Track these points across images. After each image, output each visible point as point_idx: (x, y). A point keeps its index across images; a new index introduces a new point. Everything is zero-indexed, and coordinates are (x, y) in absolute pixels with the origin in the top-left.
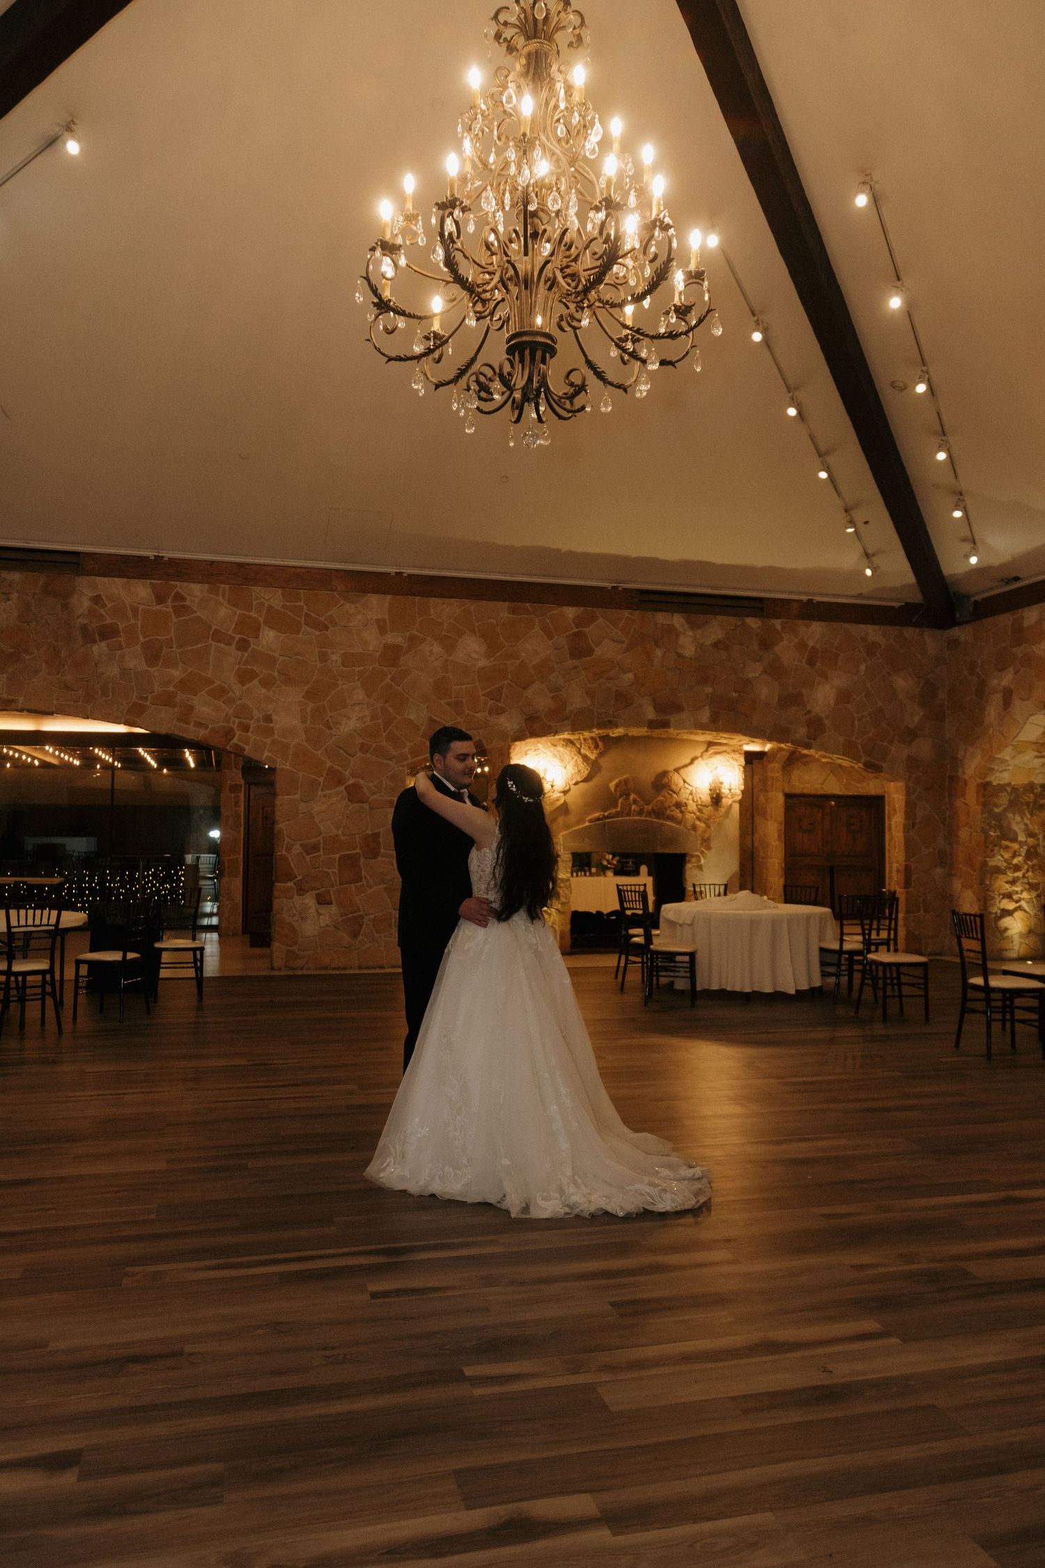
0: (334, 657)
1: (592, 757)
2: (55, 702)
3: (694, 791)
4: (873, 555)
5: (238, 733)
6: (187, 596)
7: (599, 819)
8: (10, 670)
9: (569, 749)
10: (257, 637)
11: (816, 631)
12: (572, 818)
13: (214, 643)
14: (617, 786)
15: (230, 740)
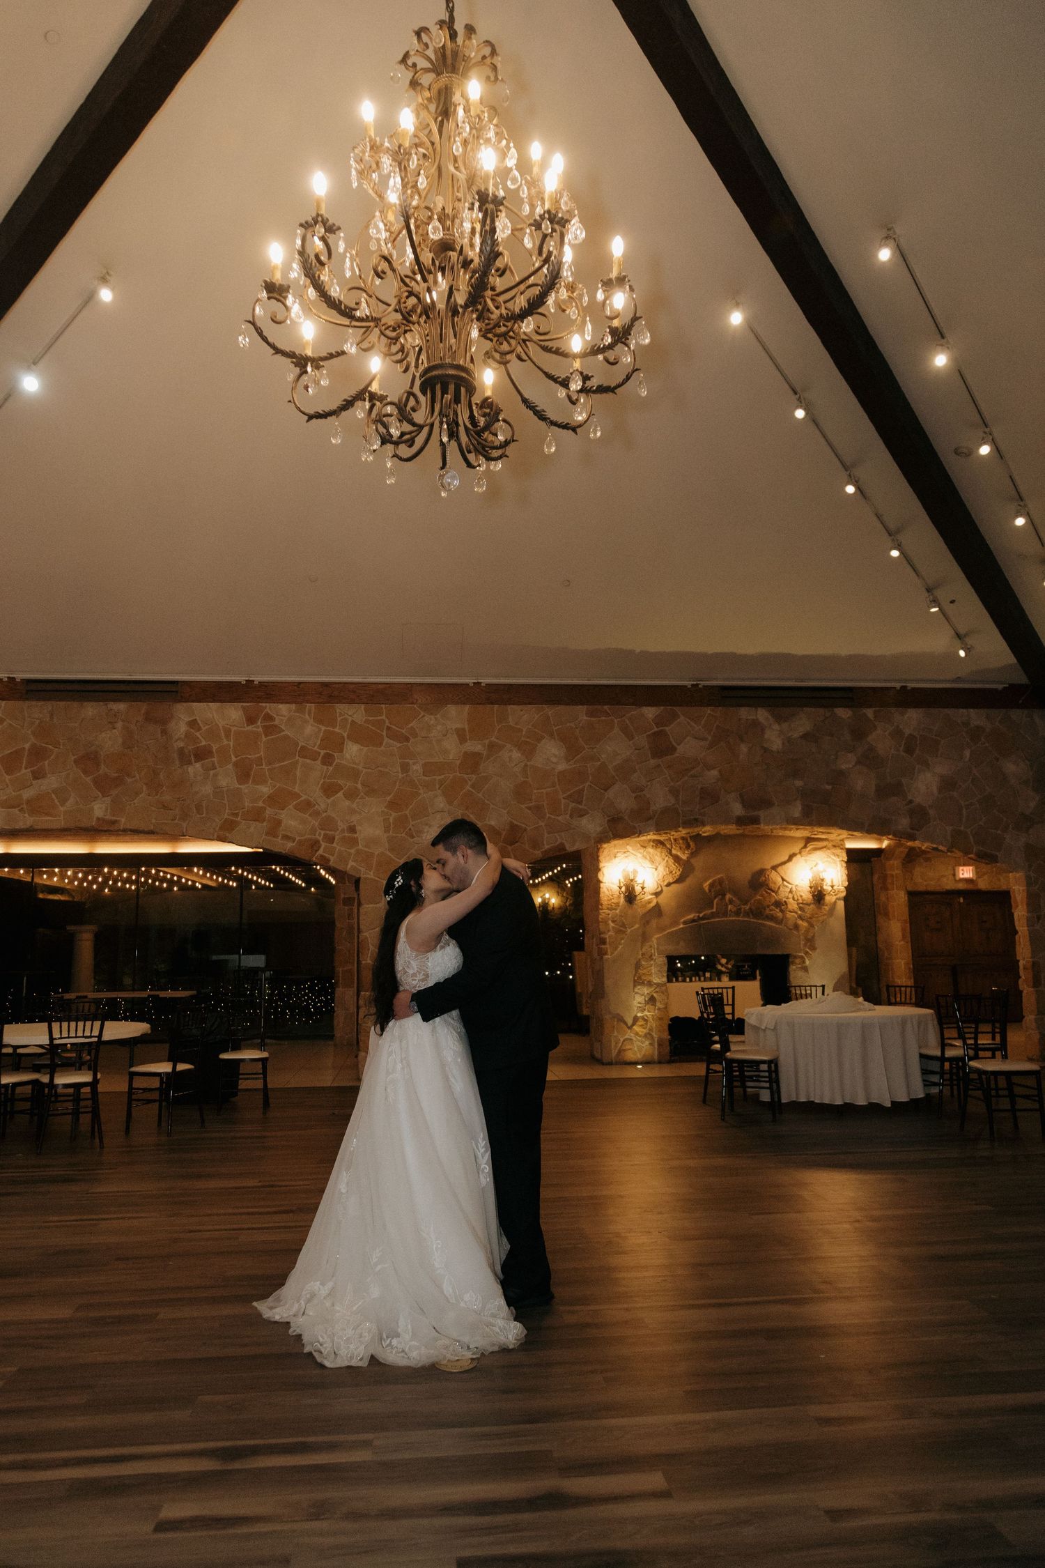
0: (415, 768)
1: (684, 857)
2: (154, 821)
3: (794, 889)
4: (966, 635)
5: (323, 845)
6: (275, 716)
7: (693, 921)
8: (114, 792)
9: (659, 850)
10: (341, 751)
11: (912, 719)
12: (666, 920)
13: (301, 760)
14: (712, 885)
15: (316, 851)
